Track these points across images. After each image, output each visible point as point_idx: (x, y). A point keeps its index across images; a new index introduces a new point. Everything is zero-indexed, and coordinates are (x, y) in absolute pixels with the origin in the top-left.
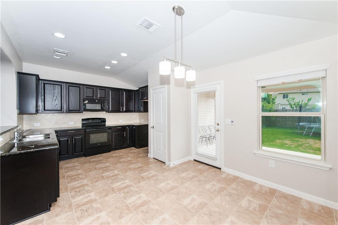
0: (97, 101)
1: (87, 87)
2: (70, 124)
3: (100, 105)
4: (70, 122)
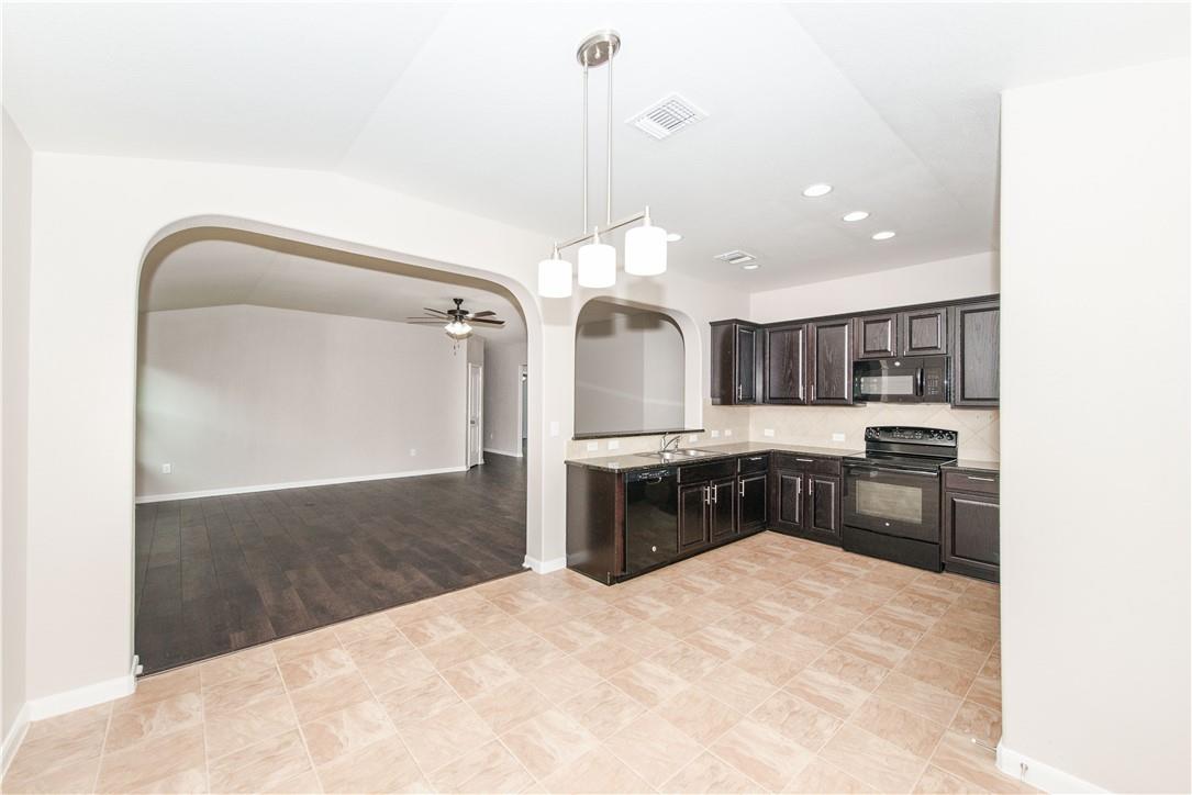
0: (897, 364)
1: (869, 319)
2: (834, 439)
3: (911, 377)
4: (834, 435)
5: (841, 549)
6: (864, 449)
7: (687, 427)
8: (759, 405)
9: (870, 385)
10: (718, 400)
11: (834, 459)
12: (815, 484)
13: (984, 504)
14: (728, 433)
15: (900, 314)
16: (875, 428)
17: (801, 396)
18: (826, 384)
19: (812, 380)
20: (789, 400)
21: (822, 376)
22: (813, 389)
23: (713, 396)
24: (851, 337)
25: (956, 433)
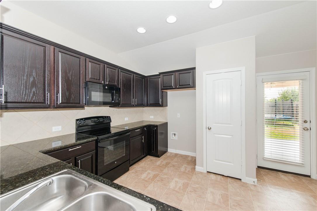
11: (93, 140)
18: (67, 94)
25: (110, 117)
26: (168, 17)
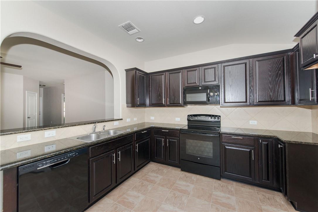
5: (180, 169)
6: (187, 124)
7: (115, 118)
8: (148, 107)
9: (190, 97)
10: (130, 105)
11: (177, 130)
12: (169, 141)
13: (238, 149)
14: (135, 119)
15: (200, 68)
16: (191, 115)
17: (163, 103)
18: (173, 98)
19: (168, 95)
20: (159, 104)
21: (172, 94)
22: (168, 99)
23: (127, 103)
24: (183, 78)
25: (220, 116)
26: (195, 19)
